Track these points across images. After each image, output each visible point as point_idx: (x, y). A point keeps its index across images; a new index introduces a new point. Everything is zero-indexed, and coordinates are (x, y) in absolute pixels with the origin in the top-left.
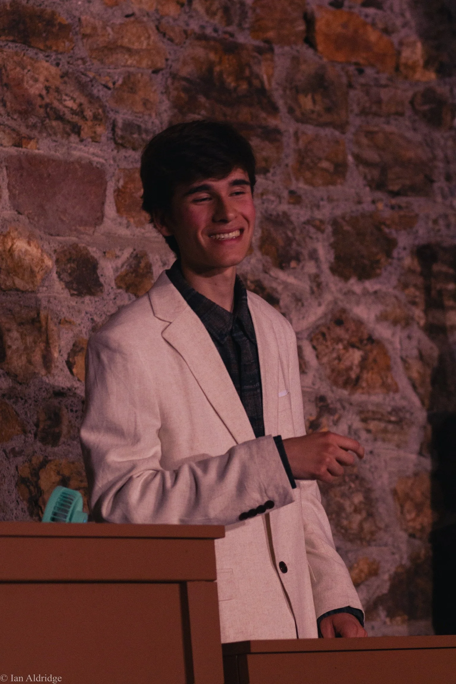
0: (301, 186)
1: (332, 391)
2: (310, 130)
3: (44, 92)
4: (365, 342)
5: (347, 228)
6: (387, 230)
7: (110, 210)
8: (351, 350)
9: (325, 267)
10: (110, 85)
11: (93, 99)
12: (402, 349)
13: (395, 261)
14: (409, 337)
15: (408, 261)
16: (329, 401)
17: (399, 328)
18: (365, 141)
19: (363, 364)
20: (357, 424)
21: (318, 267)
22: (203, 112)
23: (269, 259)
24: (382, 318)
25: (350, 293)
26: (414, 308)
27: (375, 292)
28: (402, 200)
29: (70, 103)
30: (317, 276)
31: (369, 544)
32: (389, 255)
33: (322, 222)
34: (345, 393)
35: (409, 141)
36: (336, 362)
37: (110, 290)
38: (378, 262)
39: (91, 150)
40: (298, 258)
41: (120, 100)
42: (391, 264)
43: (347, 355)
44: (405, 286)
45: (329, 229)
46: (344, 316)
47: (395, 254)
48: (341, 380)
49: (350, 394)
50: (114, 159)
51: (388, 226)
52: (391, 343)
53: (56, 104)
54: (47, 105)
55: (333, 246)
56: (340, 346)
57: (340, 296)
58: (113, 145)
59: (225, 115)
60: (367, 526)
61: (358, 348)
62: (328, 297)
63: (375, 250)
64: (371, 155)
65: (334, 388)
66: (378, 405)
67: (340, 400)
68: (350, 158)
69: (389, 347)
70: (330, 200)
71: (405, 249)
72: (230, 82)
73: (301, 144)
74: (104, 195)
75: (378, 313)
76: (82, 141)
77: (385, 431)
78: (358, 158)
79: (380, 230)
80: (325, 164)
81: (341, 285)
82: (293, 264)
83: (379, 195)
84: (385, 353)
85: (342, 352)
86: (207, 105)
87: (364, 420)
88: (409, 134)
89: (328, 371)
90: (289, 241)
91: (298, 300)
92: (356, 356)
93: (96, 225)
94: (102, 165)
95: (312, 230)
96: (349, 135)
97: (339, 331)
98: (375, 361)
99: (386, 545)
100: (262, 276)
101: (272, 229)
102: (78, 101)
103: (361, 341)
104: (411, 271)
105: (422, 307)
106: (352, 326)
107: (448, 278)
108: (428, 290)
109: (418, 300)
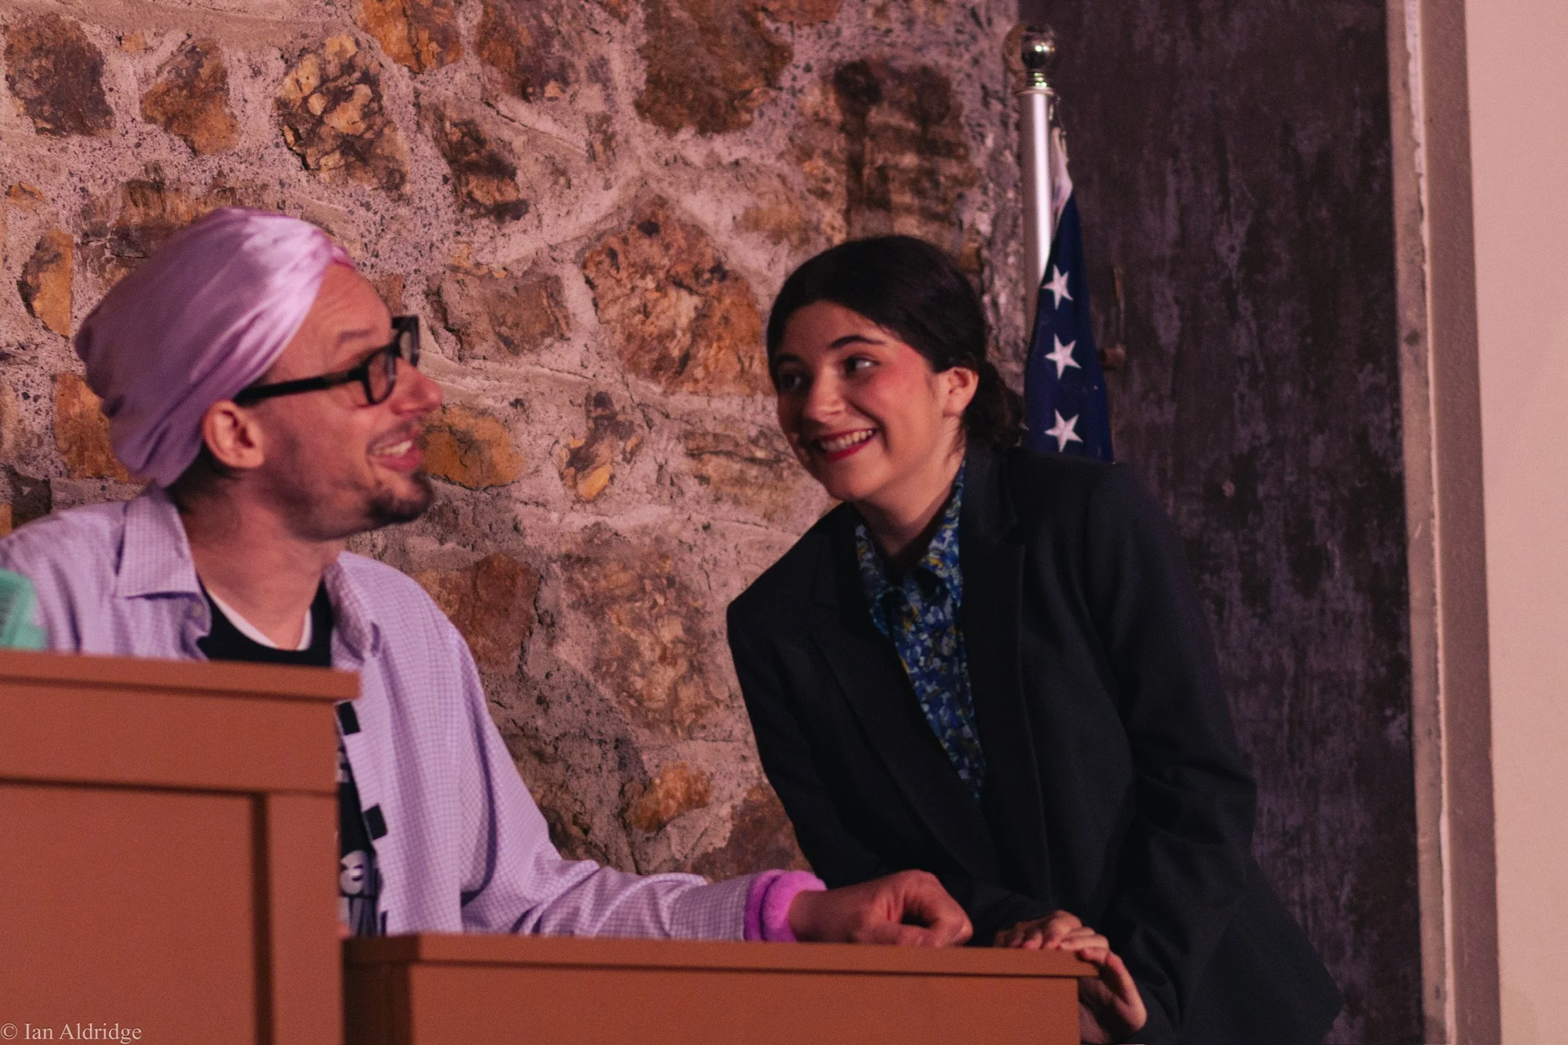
1: (626, 385)
4: (707, 276)
6: (769, 25)
8: (673, 293)
9: (625, 100)
13: (784, 97)
15: (813, 97)
16: (617, 407)
17: (784, 248)
19: (700, 327)
20: (679, 462)
21: (608, 99)
23: (496, 74)
24: (749, 223)
25: (677, 162)
26: (821, 205)
27: (736, 164)
30: (605, 119)
31: (689, 734)
32: (770, 80)
34: (653, 389)
36: (638, 318)
37: (129, 125)
38: (746, 94)
42: (774, 102)
43: (665, 303)
44: (803, 154)
45: (638, 15)
46: (661, 215)
47: (785, 79)
48: (646, 361)
49: (665, 393)
51: (773, 16)
52: (765, 281)
55: (644, 53)
56: (650, 283)
57: (655, 169)
60: (687, 694)
61: (691, 291)
62: (627, 170)
63: (739, 68)
65: (631, 378)
66: (728, 421)
67: (642, 406)
69: (760, 290)
71: (808, 69)
75: (740, 212)
77: (741, 481)
79: (754, 23)
81: (658, 142)
84: (749, 304)
85: (652, 296)
87: (694, 454)
89: (619, 338)
91: (558, 171)
92: (684, 306)
95: (600, 15)
97: (648, 248)
98: (726, 320)
99: (728, 739)
100: (479, 112)
103: (697, 274)
104: (821, 121)
105: (841, 204)
106: (679, 239)
107: (902, 141)
108: (855, 165)
109: (830, 187)
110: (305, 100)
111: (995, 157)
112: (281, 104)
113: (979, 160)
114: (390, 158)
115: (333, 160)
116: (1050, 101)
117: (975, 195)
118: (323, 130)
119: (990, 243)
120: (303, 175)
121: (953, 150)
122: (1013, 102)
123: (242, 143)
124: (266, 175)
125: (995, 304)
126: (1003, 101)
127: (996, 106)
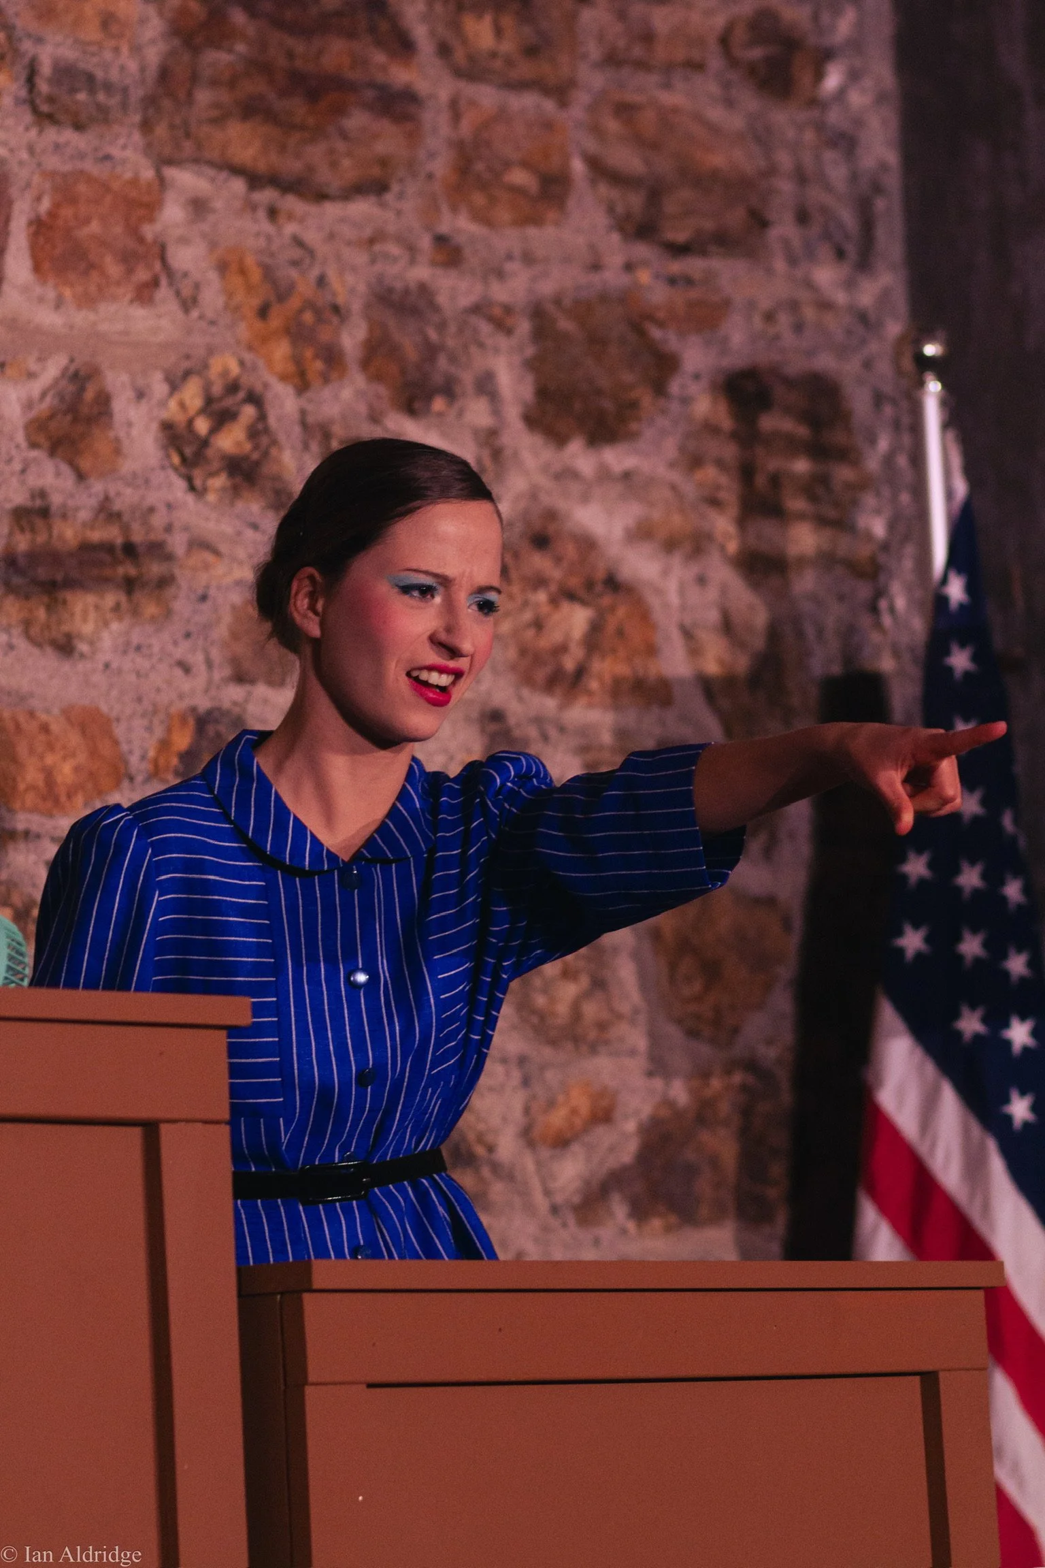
0: (461, 225)
1: (520, 699)
2: (487, 96)
4: (599, 588)
5: (565, 324)
6: (656, 333)
7: (18, 265)
8: (566, 607)
9: (513, 413)
12: (683, 607)
13: (675, 407)
14: (701, 581)
15: (704, 405)
16: (512, 721)
17: (676, 560)
18: (612, 125)
19: (594, 640)
21: (496, 412)
22: (240, 47)
23: (382, 390)
24: (641, 533)
25: (567, 474)
26: (713, 514)
27: (627, 476)
28: (694, 265)
30: (493, 433)
31: (593, 1049)
32: (660, 388)
33: (508, 310)
34: (549, 704)
35: (714, 129)
36: (530, 633)
37: (15, 454)
38: (634, 405)
40: (449, 390)
41: (46, 13)
42: (663, 412)
43: (556, 617)
44: (695, 462)
45: (524, 327)
46: (551, 529)
47: (674, 387)
48: (541, 674)
49: (562, 707)
50: (31, 150)
51: (661, 324)
52: (659, 592)
55: (532, 365)
56: (541, 597)
57: (543, 481)
58: (28, 117)
59: (290, 55)
60: (591, 1010)
61: (584, 603)
63: (628, 377)
64: (628, 159)
65: (526, 692)
66: (624, 734)
67: (538, 721)
68: (578, 166)
69: (653, 601)
70: (528, 259)
71: (697, 377)
73: (466, 128)
74: (5, 232)
75: (632, 523)
78: (597, 167)
79: (641, 333)
80: (519, 177)
81: (548, 454)
82: (438, 404)
83: (642, 250)
84: (644, 615)
85: (545, 609)
86: (250, 31)
88: (716, 114)
89: (512, 653)
90: (431, 351)
92: (577, 619)
94: (3, 162)
95: (485, 328)
96: (577, 111)
97: (539, 562)
98: (620, 633)
99: (631, 1053)
101: (392, 323)
103: (589, 585)
104: (710, 428)
105: (733, 510)
106: (570, 551)
107: (793, 446)
108: (746, 472)
109: (723, 495)
110: (190, 422)
111: (889, 460)
112: (167, 427)
113: (872, 463)
114: (277, 478)
115: (219, 482)
116: (944, 403)
117: (869, 500)
118: (210, 452)
119: (885, 547)
120: (190, 499)
121: (846, 455)
122: (904, 404)
123: (127, 466)
124: (153, 498)
125: (892, 610)
126: (894, 402)
127: (888, 410)
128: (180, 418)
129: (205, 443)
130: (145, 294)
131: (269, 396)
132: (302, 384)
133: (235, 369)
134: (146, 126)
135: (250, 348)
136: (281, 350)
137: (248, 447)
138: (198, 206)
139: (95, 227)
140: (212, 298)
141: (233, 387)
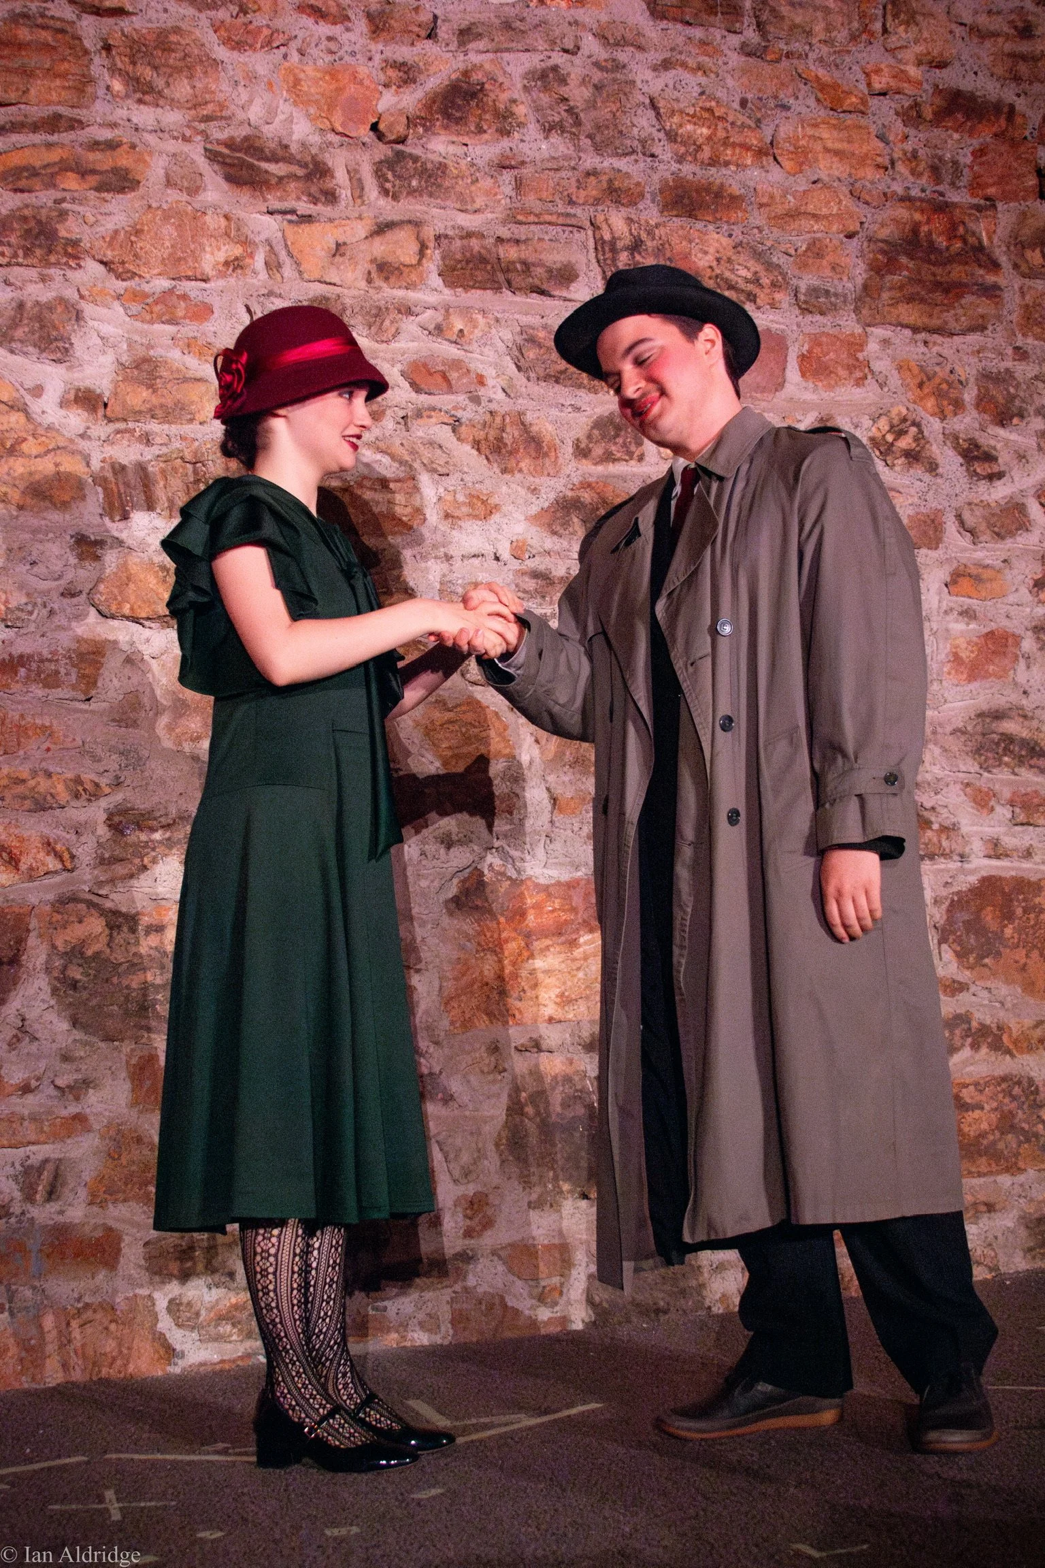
0: (1029, 342)
3: (714, 264)
7: (793, 373)
10: (793, 252)
11: (769, 266)
22: (905, 273)
29: (743, 272)
39: (771, 317)
40: (1022, 414)
41: (803, 266)
50: (798, 325)
53: (727, 274)
54: (717, 277)
58: (797, 312)
59: (934, 275)
72: (941, 241)
73: (1029, 299)
74: (785, 361)
76: (759, 308)
82: (1016, 421)
86: (911, 265)
90: (1012, 398)
93: (776, 390)
94: (783, 331)
101: (991, 387)
102: (753, 269)
128: (879, 435)
129: (892, 444)
130: (860, 382)
131: (924, 422)
132: (943, 418)
133: (904, 411)
134: (857, 310)
135: (915, 402)
136: (931, 403)
137: (914, 445)
138: (886, 342)
139: (832, 356)
140: (895, 381)
141: (904, 420)
